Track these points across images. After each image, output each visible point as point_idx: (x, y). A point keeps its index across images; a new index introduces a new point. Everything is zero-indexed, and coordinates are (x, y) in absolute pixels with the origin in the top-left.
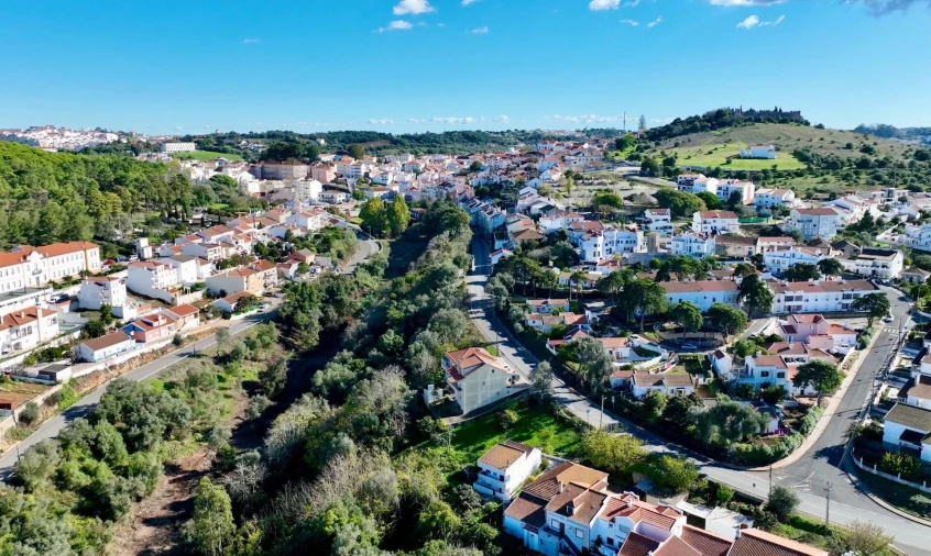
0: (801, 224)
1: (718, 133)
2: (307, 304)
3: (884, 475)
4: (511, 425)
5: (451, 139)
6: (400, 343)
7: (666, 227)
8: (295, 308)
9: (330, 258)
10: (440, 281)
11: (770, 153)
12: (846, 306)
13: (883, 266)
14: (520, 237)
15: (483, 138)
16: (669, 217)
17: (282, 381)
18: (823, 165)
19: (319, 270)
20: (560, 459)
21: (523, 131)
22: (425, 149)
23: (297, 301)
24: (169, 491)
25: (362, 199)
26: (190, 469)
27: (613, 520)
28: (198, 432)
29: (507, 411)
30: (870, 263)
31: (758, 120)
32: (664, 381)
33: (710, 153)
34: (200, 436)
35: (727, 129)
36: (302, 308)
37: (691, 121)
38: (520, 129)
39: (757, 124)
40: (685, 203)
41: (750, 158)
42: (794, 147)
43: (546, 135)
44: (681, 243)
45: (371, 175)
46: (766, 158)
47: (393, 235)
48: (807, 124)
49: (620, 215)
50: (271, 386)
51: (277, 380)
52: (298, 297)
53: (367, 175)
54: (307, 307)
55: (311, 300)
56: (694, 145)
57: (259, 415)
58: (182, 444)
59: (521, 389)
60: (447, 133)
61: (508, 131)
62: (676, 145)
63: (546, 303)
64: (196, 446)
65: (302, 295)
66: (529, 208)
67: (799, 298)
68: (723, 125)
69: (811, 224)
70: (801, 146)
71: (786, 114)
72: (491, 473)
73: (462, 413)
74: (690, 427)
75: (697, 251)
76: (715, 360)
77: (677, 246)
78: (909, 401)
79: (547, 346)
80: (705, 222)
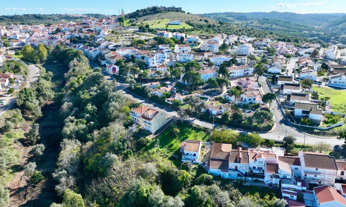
0: (209, 47)
1: (157, 15)
2: (30, 98)
3: (303, 126)
4: (178, 134)
5: (29, 18)
6: (95, 109)
7: (168, 51)
8: (24, 100)
9: (22, 75)
10: (99, 80)
11: (180, 23)
12: (245, 74)
13: (244, 60)
14: (115, 58)
15: (44, 17)
16: (168, 47)
17: (38, 136)
18: (198, 27)
19: (20, 81)
20: (205, 143)
21: (60, 15)
22: (20, 22)
23: (25, 97)
24: (13, 201)
25: (9, 46)
26: (16, 187)
27: (256, 160)
28: (8, 169)
29: (174, 129)
30: (240, 59)
31: (169, 11)
32: (222, 107)
33: (159, 23)
34: (11, 170)
35: (160, 14)
36: (27, 100)
37: (144, 11)
38: (58, 14)
39: (169, 12)
40: (169, 42)
41: (173, 25)
42: (185, 20)
43: (71, 16)
44: (182, 57)
45: (7, 35)
46: (178, 25)
47: (41, 62)
48: (184, 12)
49: (147, 47)
50: (34, 139)
51: (36, 136)
52: (25, 95)
53: (5, 35)
54: (30, 99)
55: (31, 96)
56: (151, 20)
57: (41, 153)
58: (4, 177)
59: (170, 120)
60: (25, 15)
61: (53, 14)
62: (144, 20)
63: (151, 84)
64: (11, 176)
65: (26, 94)
66: (107, 47)
67: (233, 73)
68: (158, 12)
69: (212, 47)
70: (187, 20)
71: (177, 9)
72: (190, 154)
73: (152, 133)
74: (243, 122)
75: (188, 59)
76: (228, 97)
77: (180, 58)
78: (291, 101)
79: (166, 101)
80: (180, 49)
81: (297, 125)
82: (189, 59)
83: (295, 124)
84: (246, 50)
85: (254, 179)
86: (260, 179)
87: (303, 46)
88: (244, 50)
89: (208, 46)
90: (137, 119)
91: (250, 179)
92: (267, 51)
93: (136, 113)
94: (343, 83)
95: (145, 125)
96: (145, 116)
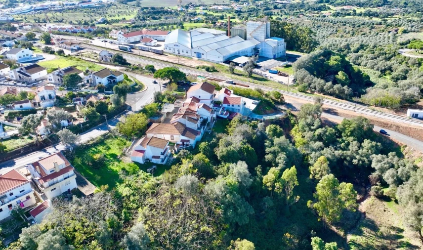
73: (78, 189)
86: (208, 122)
90: (14, 204)
93: (8, 194)
94: (27, 55)
95: (52, 190)
96: (49, 173)
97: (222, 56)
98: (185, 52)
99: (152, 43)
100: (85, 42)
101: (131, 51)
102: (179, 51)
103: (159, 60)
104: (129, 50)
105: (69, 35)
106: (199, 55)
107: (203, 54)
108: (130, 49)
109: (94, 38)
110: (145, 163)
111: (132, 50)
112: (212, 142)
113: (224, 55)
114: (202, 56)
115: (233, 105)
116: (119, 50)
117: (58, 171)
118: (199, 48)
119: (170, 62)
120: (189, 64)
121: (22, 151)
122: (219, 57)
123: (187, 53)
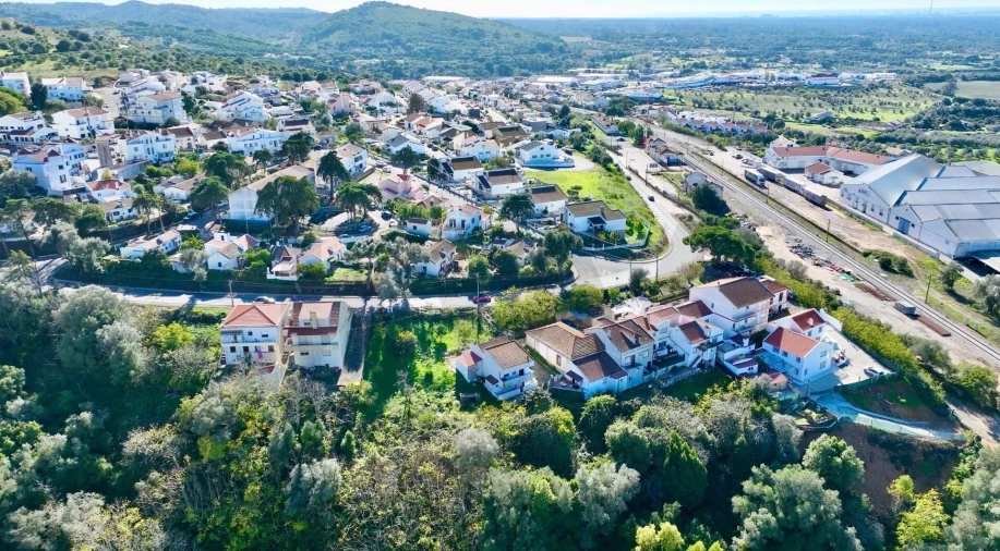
27: (655, 329)
29: (401, 335)
44: (140, 146)
72: (511, 374)
73: (340, 371)
74: (522, 270)
75: (162, 150)
76: (415, 228)
77: (136, 149)
78: (535, 209)
79: (269, 277)
80: (78, 123)
81: (598, 249)
82: (167, 150)
83: (593, 249)
84: (256, 110)
85: (670, 367)
86: (678, 365)
87: (358, 89)
88: (251, 110)
89: (155, 108)
90: (252, 349)
91: (660, 372)
92: (301, 109)
93: (246, 331)
94: (548, 156)
95: (302, 354)
96: (302, 325)
97: (956, 240)
98: (877, 211)
99: (827, 178)
100: (700, 153)
101: (763, 186)
102: (865, 206)
103: (799, 215)
104: (759, 183)
105: (692, 135)
106: (904, 226)
107: (913, 225)
108: (762, 180)
109: (726, 148)
110: (472, 382)
111: (767, 183)
112: (626, 402)
113: (965, 239)
114: (911, 230)
115: (786, 354)
116: (743, 178)
117: (315, 327)
118: (908, 207)
119: (817, 227)
120: (855, 240)
121: (341, 289)
122: (947, 242)
123: (881, 214)
